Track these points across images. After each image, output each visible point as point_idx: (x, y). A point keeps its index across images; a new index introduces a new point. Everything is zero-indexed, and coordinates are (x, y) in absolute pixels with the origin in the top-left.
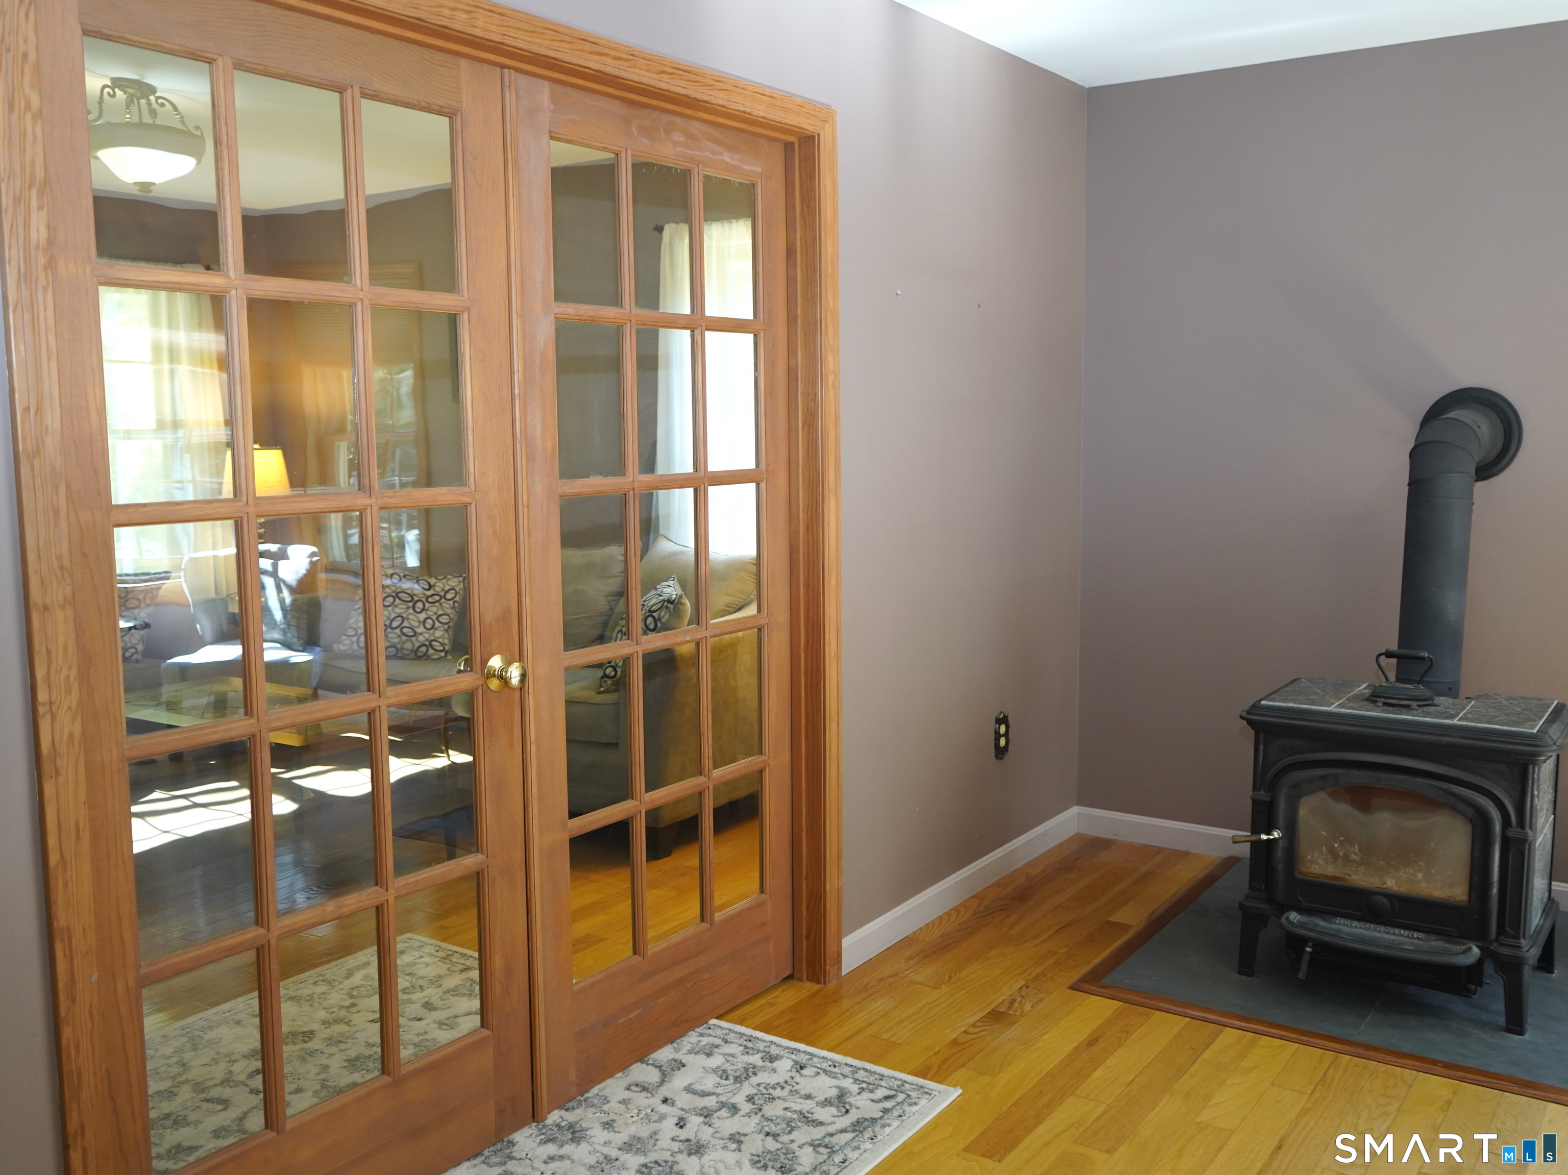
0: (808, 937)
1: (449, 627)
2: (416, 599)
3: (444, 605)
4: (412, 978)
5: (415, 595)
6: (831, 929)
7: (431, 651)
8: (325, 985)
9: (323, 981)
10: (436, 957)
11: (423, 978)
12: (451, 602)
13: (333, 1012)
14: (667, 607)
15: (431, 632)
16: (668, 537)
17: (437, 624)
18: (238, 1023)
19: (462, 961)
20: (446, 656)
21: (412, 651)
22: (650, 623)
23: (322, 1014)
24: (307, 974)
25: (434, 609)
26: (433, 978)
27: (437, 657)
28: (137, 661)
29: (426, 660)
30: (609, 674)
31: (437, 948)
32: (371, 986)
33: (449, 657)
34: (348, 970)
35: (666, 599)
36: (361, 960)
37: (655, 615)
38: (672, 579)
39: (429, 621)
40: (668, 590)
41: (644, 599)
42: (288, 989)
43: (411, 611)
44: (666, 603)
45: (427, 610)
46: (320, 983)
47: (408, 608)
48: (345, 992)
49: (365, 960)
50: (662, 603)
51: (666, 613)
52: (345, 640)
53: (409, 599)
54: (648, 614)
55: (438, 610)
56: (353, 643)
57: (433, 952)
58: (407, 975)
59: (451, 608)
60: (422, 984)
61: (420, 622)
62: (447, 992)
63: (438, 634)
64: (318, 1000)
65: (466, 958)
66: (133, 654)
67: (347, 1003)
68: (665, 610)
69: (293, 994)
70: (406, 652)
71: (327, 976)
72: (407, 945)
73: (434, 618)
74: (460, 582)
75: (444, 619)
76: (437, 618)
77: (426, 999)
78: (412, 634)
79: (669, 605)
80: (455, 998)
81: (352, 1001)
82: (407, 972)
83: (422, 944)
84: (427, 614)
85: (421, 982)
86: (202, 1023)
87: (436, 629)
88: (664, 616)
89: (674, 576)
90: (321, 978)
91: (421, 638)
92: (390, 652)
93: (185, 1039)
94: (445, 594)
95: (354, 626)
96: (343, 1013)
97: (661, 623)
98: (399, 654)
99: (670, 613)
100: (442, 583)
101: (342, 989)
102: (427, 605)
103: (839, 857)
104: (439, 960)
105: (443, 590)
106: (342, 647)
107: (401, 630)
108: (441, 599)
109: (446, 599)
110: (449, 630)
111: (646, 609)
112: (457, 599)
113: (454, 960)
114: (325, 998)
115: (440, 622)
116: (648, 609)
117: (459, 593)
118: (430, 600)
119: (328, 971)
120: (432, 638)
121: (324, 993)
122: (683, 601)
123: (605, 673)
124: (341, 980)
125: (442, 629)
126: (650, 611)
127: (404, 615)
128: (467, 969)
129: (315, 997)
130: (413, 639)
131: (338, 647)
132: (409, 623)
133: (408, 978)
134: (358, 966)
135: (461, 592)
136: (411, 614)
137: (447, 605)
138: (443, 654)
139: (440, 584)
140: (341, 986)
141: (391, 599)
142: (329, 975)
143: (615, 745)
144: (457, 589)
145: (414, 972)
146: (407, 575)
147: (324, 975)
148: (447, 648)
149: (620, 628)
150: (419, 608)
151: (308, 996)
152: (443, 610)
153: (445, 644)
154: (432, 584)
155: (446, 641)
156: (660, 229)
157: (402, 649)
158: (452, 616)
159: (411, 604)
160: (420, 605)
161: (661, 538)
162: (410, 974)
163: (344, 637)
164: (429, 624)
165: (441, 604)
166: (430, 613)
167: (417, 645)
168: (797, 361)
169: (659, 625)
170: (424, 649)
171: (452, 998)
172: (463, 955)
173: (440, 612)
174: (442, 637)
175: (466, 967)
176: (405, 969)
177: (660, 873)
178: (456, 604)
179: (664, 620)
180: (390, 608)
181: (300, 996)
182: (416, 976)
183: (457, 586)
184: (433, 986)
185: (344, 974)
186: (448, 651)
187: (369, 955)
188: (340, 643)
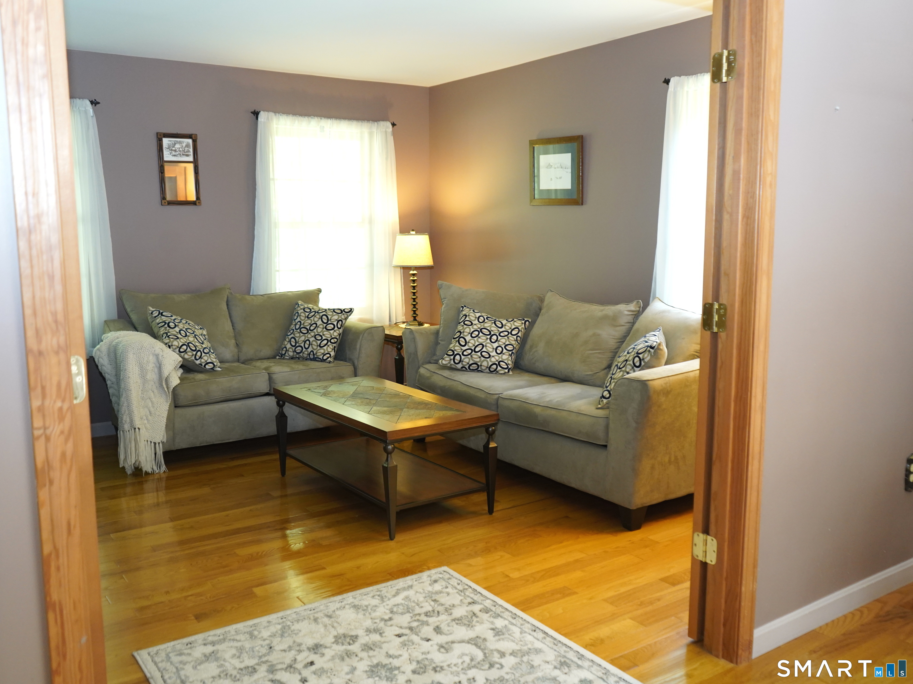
0: (724, 625)
1: (512, 353)
2: (492, 333)
3: (510, 338)
4: (435, 604)
5: (492, 331)
6: (744, 623)
7: (499, 368)
8: (379, 600)
9: (379, 596)
10: (456, 588)
11: (442, 605)
12: (515, 337)
13: (375, 623)
14: (649, 351)
15: (500, 355)
16: (661, 300)
17: (505, 351)
18: (316, 620)
19: (472, 595)
20: (509, 372)
21: (487, 367)
22: (637, 362)
23: (368, 623)
24: (371, 588)
25: (503, 341)
26: (448, 607)
27: (502, 372)
28: (330, 362)
29: (495, 374)
30: (606, 395)
31: (459, 582)
32: (407, 605)
33: (511, 373)
34: (398, 590)
35: (650, 345)
36: (408, 583)
37: (641, 356)
38: (659, 330)
39: (500, 348)
40: (653, 338)
41: (635, 344)
42: (355, 598)
43: (488, 341)
44: (649, 348)
45: (499, 341)
46: (377, 597)
47: (487, 339)
48: (389, 607)
49: (410, 583)
50: (646, 348)
51: (648, 355)
52: (446, 357)
53: (488, 333)
54: (636, 355)
55: (506, 342)
56: (451, 360)
57: (456, 584)
58: (433, 601)
59: (515, 341)
60: (440, 610)
61: (493, 349)
62: (454, 620)
63: (505, 357)
64: (370, 611)
65: (476, 593)
66: (328, 358)
67: (386, 617)
68: (648, 353)
69: (357, 603)
70: (483, 368)
71: (383, 592)
72: (441, 576)
73: (503, 346)
74: (522, 323)
75: (510, 348)
76: (505, 347)
77: (438, 624)
78: (488, 356)
79: (651, 350)
80: (458, 626)
81: (390, 615)
82: (433, 598)
83: (451, 577)
84: (498, 344)
85: (440, 609)
86: (294, 616)
87: (504, 354)
88: (646, 358)
89: (661, 328)
90: (378, 593)
91: (493, 359)
92: (474, 367)
93: (279, 627)
94: (511, 331)
95: (452, 349)
96: (382, 624)
97: (644, 362)
98: (479, 369)
99: (651, 355)
100: (510, 323)
101: (387, 605)
102: (499, 338)
103: (755, 566)
104: (457, 593)
105: (510, 328)
106: (444, 362)
107: (481, 354)
108: (508, 334)
109: (511, 334)
110: (513, 355)
111: (635, 351)
112: (519, 334)
113: (467, 594)
114: (375, 611)
115: (506, 349)
116: (636, 351)
117: (521, 331)
118: (502, 334)
119: (385, 588)
120: (501, 360)
121: (376, 606)
122: (661, 347)
123: (603, 395)
124: (390, 597)
125: (508, 354)
126: (637, 353)
127: (484, 344)
128: (473, 603)
129: (369, 608)
130: (488, 359)
131: (442, 362)
132: (487, 349)
133: (432, 603)
134: (405, 587)
135: (523, 330)
136: (488, 343)
137: (512, 339)
138: (507, 371)
139: (509, 325)
140: (388, 602)
141: (477, 333)
142: (384, 593)
143: (606, 446)
144: (520, 328)
145: (438, 599)
146: (489, 317)
147: (381, 591)
148: (510, 367)
149: (617, 364)
150: (494, 339)
151: (365, 606)
152: (509, 342)
153: (509, 364)
154: (504, 324)
155: (510, 362)
156: (667, 82)
157: (481, 366)
158: (515, 346)
159: (489, 337)
160: (494, 338)
161: (656, 300)
162: (435, 601)
163: (446, 356)
164: (499, 350)
165: (508, 338)
166: (500, 343)
167: (490, 364)
168: (740, 166)
169: (643, 363)
170: (495, 366)
171: (455, 626)
172: (475, 590)
173: (507, 343)
174: (507, 359)
175: (473, 601)
176: (433, 595)
177: (630, 542)
178: (518, 338)
179: (646, 360)
180: (476, 339)
181: (361, 606)
182: (438, 603)
183: (520, 326)
184: (446, 613)
185: (393, 593)
186: (510, 369)
187: (414, 580)
188: (443, 359)
